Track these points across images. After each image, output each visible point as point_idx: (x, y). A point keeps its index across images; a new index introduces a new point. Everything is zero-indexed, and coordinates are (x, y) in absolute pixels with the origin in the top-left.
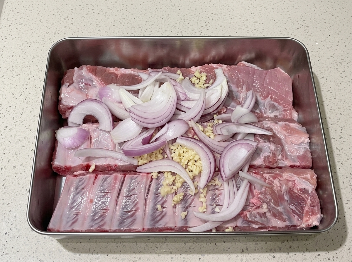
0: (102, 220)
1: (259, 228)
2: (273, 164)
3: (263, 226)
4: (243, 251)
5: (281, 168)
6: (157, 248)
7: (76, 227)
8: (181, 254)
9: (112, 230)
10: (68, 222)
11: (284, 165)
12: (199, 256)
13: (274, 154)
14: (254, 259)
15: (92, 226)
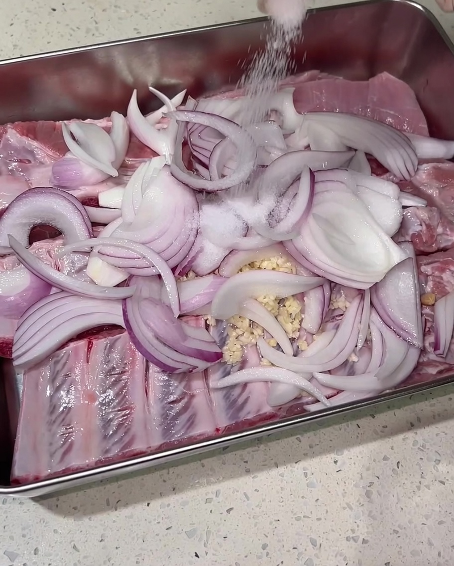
0: (126, 433)
1: (440, 372)
2: (431, 246)
3: (447, 366)
4: (412, 425)
5: (444, 250)
6: (246, 462)
7: (74, 461)
8: (296, 463)
9: (152, 449)
10: (52, 455)
11: (450, 243)
12: (333, 456)
13: (428, 226)
14: (437, 435)
15: (107, 451)
